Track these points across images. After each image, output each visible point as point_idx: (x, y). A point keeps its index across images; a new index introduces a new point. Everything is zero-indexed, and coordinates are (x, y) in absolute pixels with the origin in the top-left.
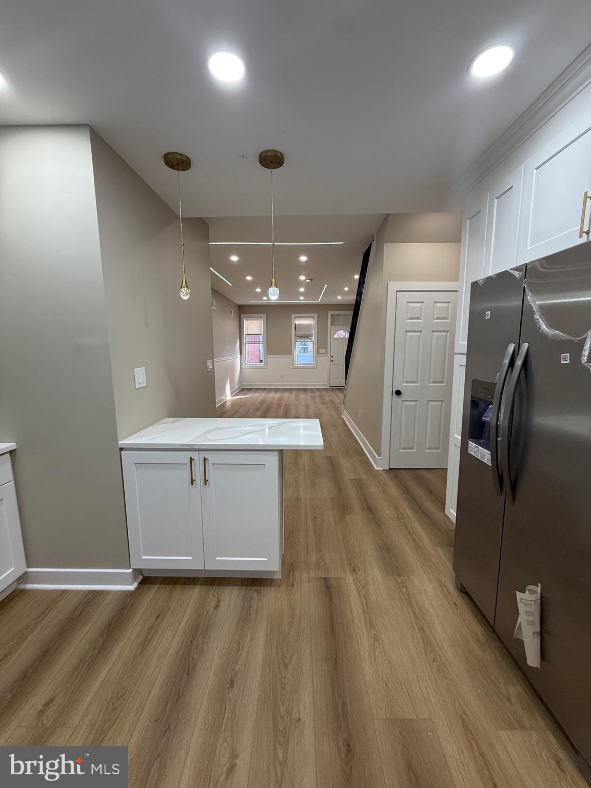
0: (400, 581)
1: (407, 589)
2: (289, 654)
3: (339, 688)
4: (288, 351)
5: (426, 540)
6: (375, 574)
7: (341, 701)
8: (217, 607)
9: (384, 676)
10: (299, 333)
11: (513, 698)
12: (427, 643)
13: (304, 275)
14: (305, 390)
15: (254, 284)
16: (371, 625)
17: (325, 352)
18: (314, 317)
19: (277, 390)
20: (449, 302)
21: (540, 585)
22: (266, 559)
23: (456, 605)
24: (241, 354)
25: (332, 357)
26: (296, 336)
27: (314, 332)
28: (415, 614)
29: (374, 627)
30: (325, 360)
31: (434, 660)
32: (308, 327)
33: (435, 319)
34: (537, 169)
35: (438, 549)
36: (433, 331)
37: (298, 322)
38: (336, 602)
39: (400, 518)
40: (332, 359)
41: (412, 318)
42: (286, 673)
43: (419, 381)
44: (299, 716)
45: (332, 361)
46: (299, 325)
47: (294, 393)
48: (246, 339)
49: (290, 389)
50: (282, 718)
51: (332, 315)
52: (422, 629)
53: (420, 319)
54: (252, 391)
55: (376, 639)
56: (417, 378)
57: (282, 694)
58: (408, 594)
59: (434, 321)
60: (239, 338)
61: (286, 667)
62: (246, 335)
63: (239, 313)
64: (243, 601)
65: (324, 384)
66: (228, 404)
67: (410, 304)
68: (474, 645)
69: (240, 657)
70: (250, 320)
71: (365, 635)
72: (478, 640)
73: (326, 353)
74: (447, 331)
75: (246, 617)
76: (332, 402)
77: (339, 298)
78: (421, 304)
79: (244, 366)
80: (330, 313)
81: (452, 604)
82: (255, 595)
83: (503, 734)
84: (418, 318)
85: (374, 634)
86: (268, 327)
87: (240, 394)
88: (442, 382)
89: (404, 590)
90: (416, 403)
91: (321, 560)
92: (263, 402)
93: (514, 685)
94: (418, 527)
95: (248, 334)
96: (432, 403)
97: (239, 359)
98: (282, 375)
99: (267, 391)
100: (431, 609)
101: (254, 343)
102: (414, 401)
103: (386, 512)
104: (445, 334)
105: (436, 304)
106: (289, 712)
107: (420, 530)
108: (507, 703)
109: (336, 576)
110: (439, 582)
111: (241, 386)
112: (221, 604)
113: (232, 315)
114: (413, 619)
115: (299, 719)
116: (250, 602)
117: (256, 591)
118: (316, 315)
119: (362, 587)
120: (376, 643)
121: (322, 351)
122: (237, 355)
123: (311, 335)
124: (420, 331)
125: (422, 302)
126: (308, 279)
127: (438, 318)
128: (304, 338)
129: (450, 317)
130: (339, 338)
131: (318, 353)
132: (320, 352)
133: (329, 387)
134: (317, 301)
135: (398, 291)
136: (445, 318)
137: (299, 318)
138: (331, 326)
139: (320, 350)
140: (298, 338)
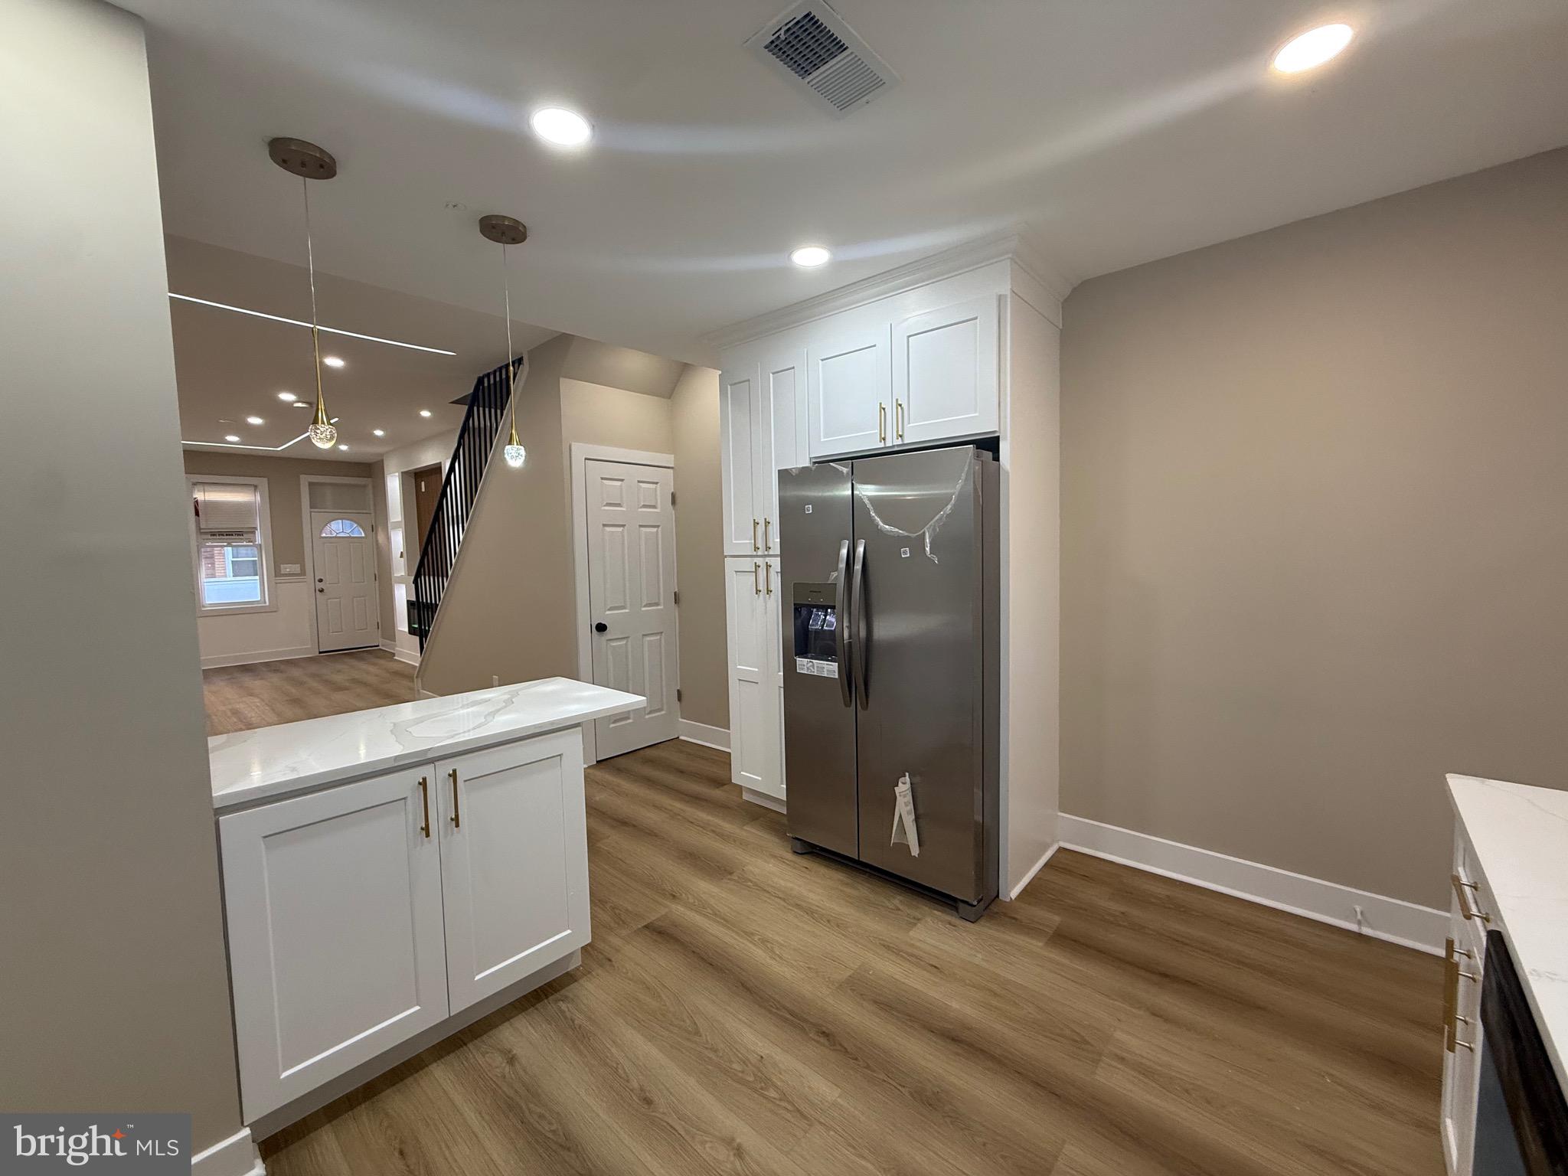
0: (736, 878)
1: (751, 882)
2: (688, 1021)
3: (772, 1004)
5: (727, 826)
6: (704, 887)
7: (784, 1010)
8: (512, 1060)
9: (801, 963)
10: (212, 523)
11: (901, 907)
12: (810, 912)
14: (246, 669)
16: (749, 935)
17: (298, 570)
18: (256, 487)
20: (657, 483)
21: (907, 774)
22: (569, 931)
23: (806, 868)
25: (321, 581)
26: (200, 531)
27: (260, 523)
28: (780, 898)
29: (752, 934)
30: (300, 592)
31: (829, 921)
32: (241, 510)
33: (641, 508)
34: (822, 360)
35: (745, 828)
36: (641, 526)
37: (208, 495)
38: (688, 940)
39: (674, 815)
40: (320, 586)
41: (611, 504)
42: (704, 1038)
43: (628, 605)
44: (757, 1054)
45: (322, 591)
46: (209, 505)
50: (743, 1072)
51: (311, 484)
52: (798, 906)
53: (621, 507)
55: (764, 941)
56: (625, 602)
57: (721, 1057)
58: (756, 885)
59: (640, 510)
61: (697, 1033)
64: (550, 1024)
65: (301, 649)
67: (605, 481)
68: (848, 890)
69: (625, 1072)
71: (750, 945)
72: (847, 884)
73: (303, 573)
74: (658, 526)
75: (579, 1036)
76: (354, 681)
77: (344, 447)
78: (620, 482)
80: (305, 480)
81: (804, 869)
82: (563, 1006)
83: (911, 933)
84: (619, 505)
85: (759, 939)
88: (657, 604)
89: (749, 883)
90: (627, 642)
91: (617, 911)
93: (894, 898)
94: (703, 816)
96: (648, 638)
100: (790, 885)
102: (624, 638)
103: (650, 817)
104: (655, 530)
105: (641, 484)
106: (745, 1062)
107: (710, 818)
108: (900, 912)
109: (658, 916)
110: (774, 857)
112: (515, 1052)
114: (782, 903)
115: (762, 1057)
116: (566, 1018)
117: (557, 1001)
118: (263, 482)
119: (701, 907)
120: (769, 945)
121: (286, 568)
123: (253, 531)
124: (623, 526)
125: (622, 480)
126: (302, 399)
127: (645, 506)
128: (228, 537)
129: (659, 505)
130: (336, 537)
131: (277, 573)
132: (282, 572)
133: (317, 654)
134: (279, 449)
135: (586, 459)
136: (654, 507)
137: (206, 488)
138: (311, 508)
139: (282, 566)
140: (210, 537)
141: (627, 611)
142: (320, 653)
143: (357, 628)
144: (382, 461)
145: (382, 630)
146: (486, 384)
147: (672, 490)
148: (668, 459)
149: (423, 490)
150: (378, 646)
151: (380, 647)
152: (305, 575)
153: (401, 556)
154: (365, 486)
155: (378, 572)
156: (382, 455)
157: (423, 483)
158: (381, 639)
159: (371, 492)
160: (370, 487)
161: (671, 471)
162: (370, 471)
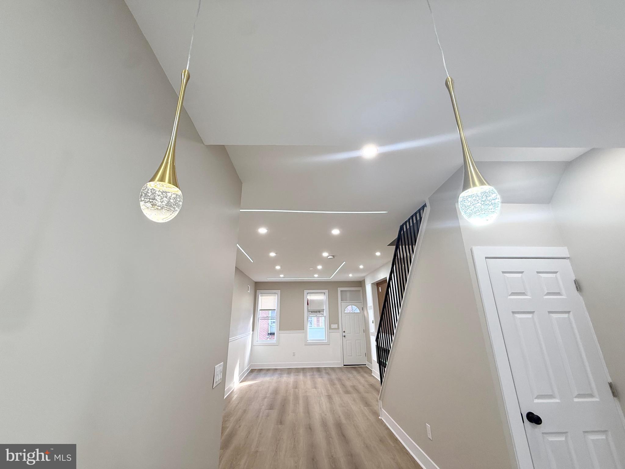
4: (300, 326)
10: (312, 308)
13: (327, 252)
14: (319, 370)
15: (275, 261)
18: (325, 293)
19: (289, 371)
20: (556, 272)
24: (253, 330)
25: (344, 332)
26: (308, 311)
27: (326, 307)
30: (337, 335)
32: (320, 302)
33: (546, 295)
36: (550, 312)
37: (311, 297)
40: (344, 334)
41: (516, 293)
43: (557, 394)
45: (345, 336)
46: (313, 301)
47: (308, 374)
48: (260, 314)
49: (303, 369)
51: (341, 291)
53: (526, 295)
54: (263, 372)
56: (552, 390)
59: (545, 297)
60: (252, 313)
62: (260, 310)
63: (255, 290)
65: (337, 363)
66: (235, 397)
67: (506, 275)
70: (265, 296)
73: (338, 328)
74: (569, 312)
76: (354, 387)
77: (351, 275)
78: (521, 274)
79: (255, 343)
80: (340, 289)
84: (523, 294)
86: (282, 302)
87: (250, 377)
88: (591, 396)
90: (566, 438)
92: (276, 392)
95: (262, 310)
96: (591, 437)
97: (251, 336)
98: (294, 353)
99: (279, 372)
101: (267, 318)
104: (566, 315)
105: (541, 275)
111: (250, 367)
113: (249, 291)
118: (326, 291)
121: (334, 326)
122: (249, 331)
123: (323, 311)
124: (532, 312)
125: (522, 272)
126: (330, 255)
127: (549, 294)
128: (316, 313)
129: (563, 292)
130: (349, 313)
131: (330, 328)
132: (332, 328)
133: (343, 366)
134: (330, 278)
135: (486, 258)
136: (559, 294)
137: (311, 294)
138: (341, 301)
139: (332, 325)
140: (311, 313)
141: (558, 401)
142: (344, 365)
143: (357, 355)
144: (365, 279)
145: (367, 357)
146: (405, 230)
147: (574, 278)
148: (563, 251)
149: (380, 291)
150: (366, 365)
151: (366, 366)
152: (339, 329)
153: (373, 323)
154: (359, 291)
155: (365, 329)
156: (364, 277)
157: (380, 288)
158: (367, 362)
159: (361, 293)
160: (361, 291)
161: (568, 261)
162: (360, 284)
